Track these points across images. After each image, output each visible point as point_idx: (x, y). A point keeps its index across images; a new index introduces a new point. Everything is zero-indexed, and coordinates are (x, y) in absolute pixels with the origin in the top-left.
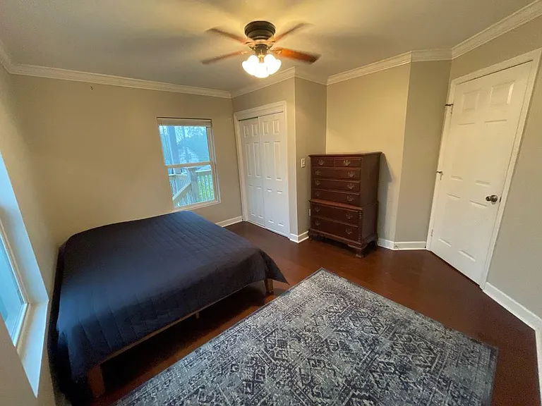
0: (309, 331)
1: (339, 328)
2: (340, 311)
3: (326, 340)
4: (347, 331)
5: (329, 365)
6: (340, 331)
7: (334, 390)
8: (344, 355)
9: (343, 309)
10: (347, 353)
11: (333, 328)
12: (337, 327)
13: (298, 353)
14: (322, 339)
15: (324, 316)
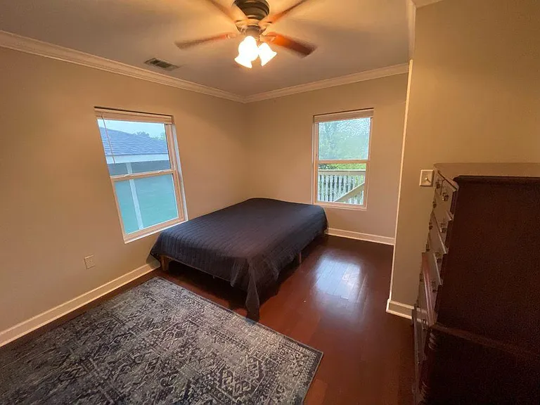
0: (193, 353)
1: (192, 386)
2: (223, 387)
3: (177, 372)
4: (186, 396)
5: (147, 377)
6: (189, 387)
7: (120, 384)
8: (153, 393)
9: (226, 390)
10: (154, 397)
11: (193, 378)
12: (195, 384)
13: (168, 348)
14: (180, 368)
15: (214, 367)
